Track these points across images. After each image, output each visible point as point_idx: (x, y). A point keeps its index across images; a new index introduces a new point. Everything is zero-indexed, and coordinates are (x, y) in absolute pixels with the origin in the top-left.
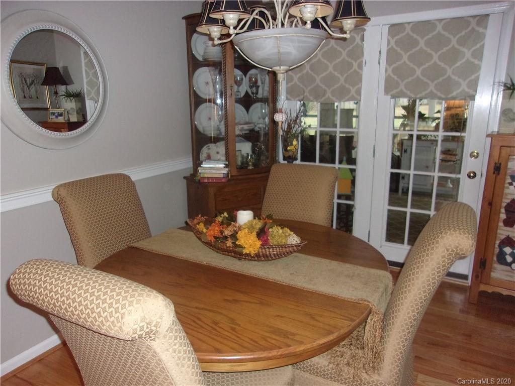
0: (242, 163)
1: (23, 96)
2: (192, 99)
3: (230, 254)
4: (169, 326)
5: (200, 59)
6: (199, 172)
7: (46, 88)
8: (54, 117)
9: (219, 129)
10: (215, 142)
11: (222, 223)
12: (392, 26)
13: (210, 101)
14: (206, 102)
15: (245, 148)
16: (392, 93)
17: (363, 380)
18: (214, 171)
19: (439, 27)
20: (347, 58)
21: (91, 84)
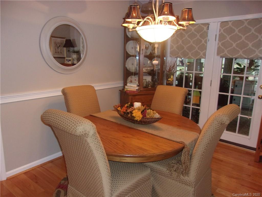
0: (146, 85)
1: (55, 52)
2: (125, 55)
3: (130, 120)
4: (93, 133)
5: (130, 37)
6: (126, 88)
7: (65, 48)
8: (67, 61)
9: (136, 69)
10: (134, 75)
11: (127, 107)
12: (222, 22)
13: (133, 56)
14: (131, 57)
15: (148, 79)
16: (221, 55)
17: (181, 178)
18: (132, 88)
19: (246, 24)
20: (199, 38)
21: (83, 47)
